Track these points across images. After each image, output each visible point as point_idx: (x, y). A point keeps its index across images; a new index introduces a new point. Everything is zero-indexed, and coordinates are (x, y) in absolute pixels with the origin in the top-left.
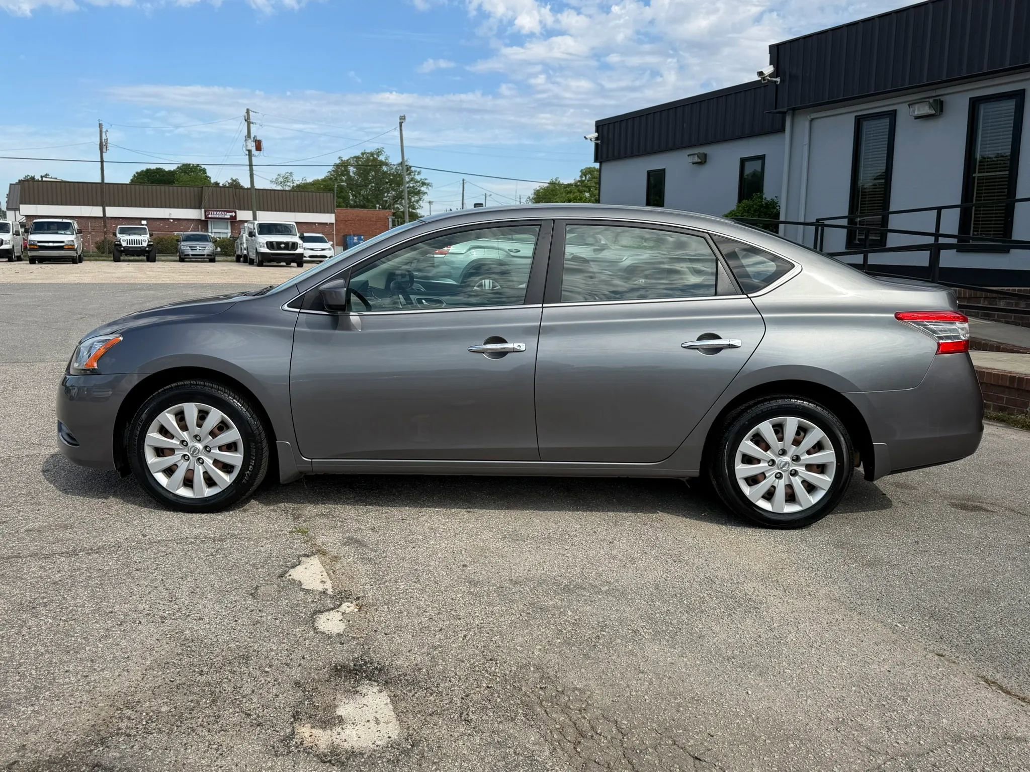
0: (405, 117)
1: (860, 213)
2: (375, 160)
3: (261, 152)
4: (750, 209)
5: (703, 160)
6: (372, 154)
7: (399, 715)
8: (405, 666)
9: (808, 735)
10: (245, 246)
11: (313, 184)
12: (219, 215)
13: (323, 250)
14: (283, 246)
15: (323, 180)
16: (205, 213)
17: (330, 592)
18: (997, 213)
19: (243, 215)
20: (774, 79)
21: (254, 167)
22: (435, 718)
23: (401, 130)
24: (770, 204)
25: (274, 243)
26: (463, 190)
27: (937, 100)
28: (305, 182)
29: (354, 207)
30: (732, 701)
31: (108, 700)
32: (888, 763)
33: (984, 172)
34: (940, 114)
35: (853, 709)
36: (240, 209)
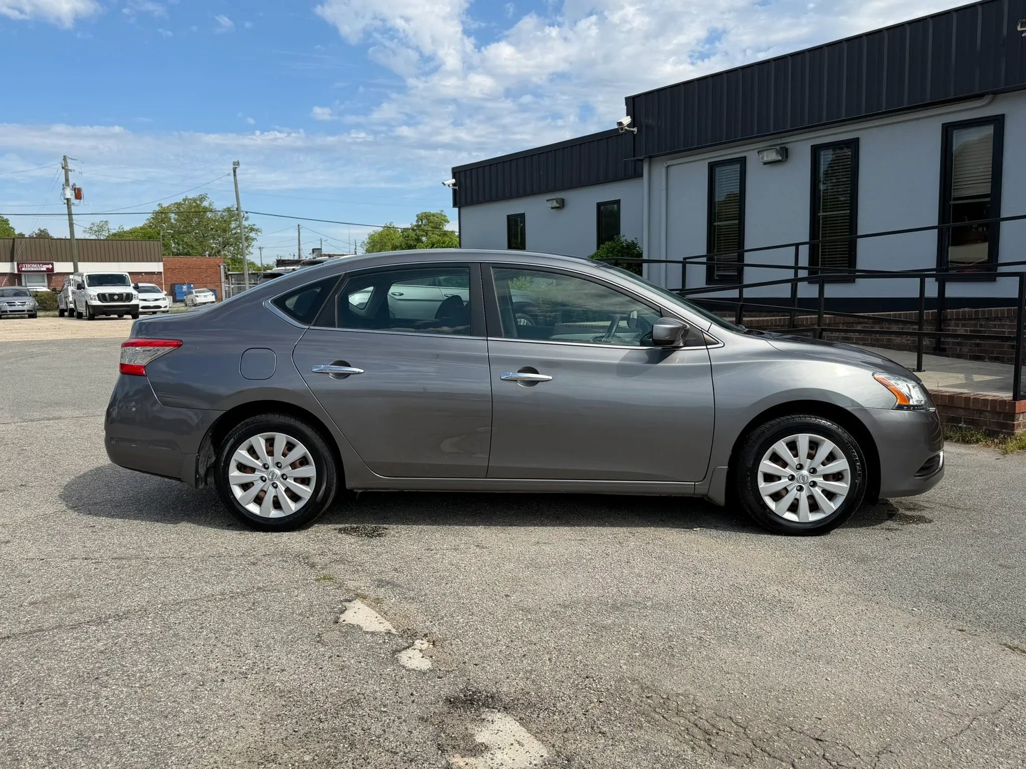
0: (238, 163)
1: (717, 251)
2: (198, 206)
3: (82, 200)
4: (613, 250)
5: (561, 205)
6: (195, 200)
7: (537, 734)
8: (512, 691)
9: (897, 709)
10: (71, 299)
11: (131, 233)
12: (34, 267)
13: (156, 300)
14: (116, 297)
15: (142, 228)
16: (18, 265)
17: (394, 631)
18: (842, 248)
19: (61, 267)
20: (632, 129)
21: (73, 216)
22: (571, 734)
23: (235, 175)
24: (631, 245)
25: (107, 295)
26: (299, 236)
27: (783, 147)
28: (122, 230)
29: (178, 255)
30: (818, 688)
31: (242, 757)
32: (974, 722)
33: (827, 212)
34: (786, 160)
35: (920, 682)
36: (58, 261)
